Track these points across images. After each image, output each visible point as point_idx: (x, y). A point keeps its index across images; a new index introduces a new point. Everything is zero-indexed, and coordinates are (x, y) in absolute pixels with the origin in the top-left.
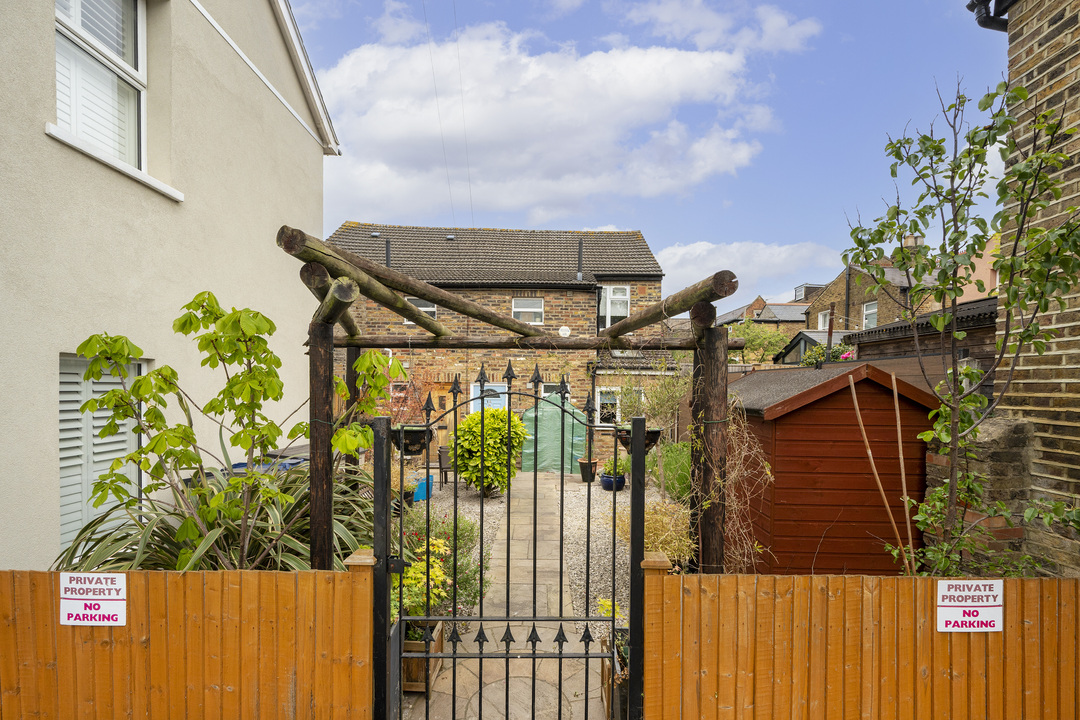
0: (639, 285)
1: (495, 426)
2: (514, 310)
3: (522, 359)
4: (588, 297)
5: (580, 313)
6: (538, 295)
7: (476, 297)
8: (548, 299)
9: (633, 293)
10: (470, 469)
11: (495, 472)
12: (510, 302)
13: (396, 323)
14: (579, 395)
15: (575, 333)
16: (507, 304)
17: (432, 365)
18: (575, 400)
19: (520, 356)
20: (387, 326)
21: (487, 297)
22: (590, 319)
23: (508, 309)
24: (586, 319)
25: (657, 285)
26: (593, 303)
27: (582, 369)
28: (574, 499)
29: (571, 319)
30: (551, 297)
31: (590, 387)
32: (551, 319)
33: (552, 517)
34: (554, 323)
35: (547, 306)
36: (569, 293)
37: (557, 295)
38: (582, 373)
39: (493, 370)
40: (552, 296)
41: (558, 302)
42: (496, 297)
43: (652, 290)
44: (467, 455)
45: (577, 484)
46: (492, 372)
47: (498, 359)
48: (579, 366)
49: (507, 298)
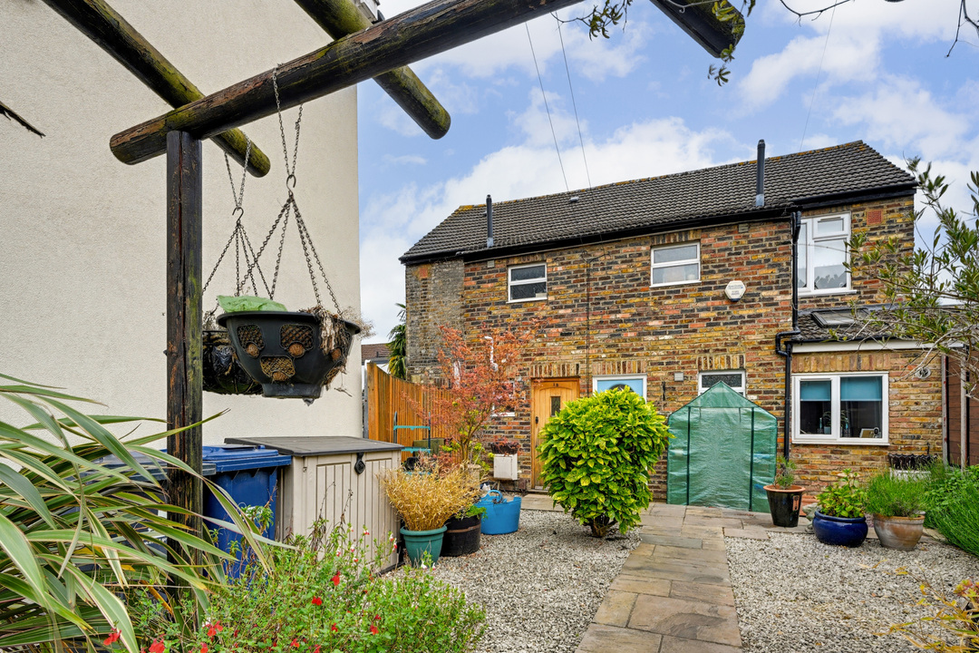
0: (868, 209)
1: (610, 416)
2: (653, 265)
3: (667, 337)
4: (774, 228)
5: (762, 256)
6: (691, 237)
7: (598, 254)
8: (706, 241)
9: (854, 224)
10: (569, 488)
11: (608, 494)
12: (648, 254)
13: (498, 304)
14: (763, 387)
15: (753, 290)
16: (644, 258)
17: (541, 354)
18: (754, 397)
19: (664, 333)
20: (488, 308)
21: (613, 252)
22: (779, 265)
23: (644, 264)
24: (773, 266)
25: (906, 203)
26: (784, 237)
27: (766, 347)
28: (760, 554)
29: (746, 268)
30: (712, 238)
31: (781, 375)
32: (713, 272)
33: (715, 586)
34: (717, 277)
35: (706, 252)
36: (742, 228)
37: (721, 233)
38: (766, 354)
39: (624, 356)
40: (713, 235)
41: (723, 244)
42: (626, 250)
43: (895, 215)
44: (563, 465)
45: (763, 529)
46: (622, 360)
47: (631, 340)
48: (761, 343)
49: (644, 248)
